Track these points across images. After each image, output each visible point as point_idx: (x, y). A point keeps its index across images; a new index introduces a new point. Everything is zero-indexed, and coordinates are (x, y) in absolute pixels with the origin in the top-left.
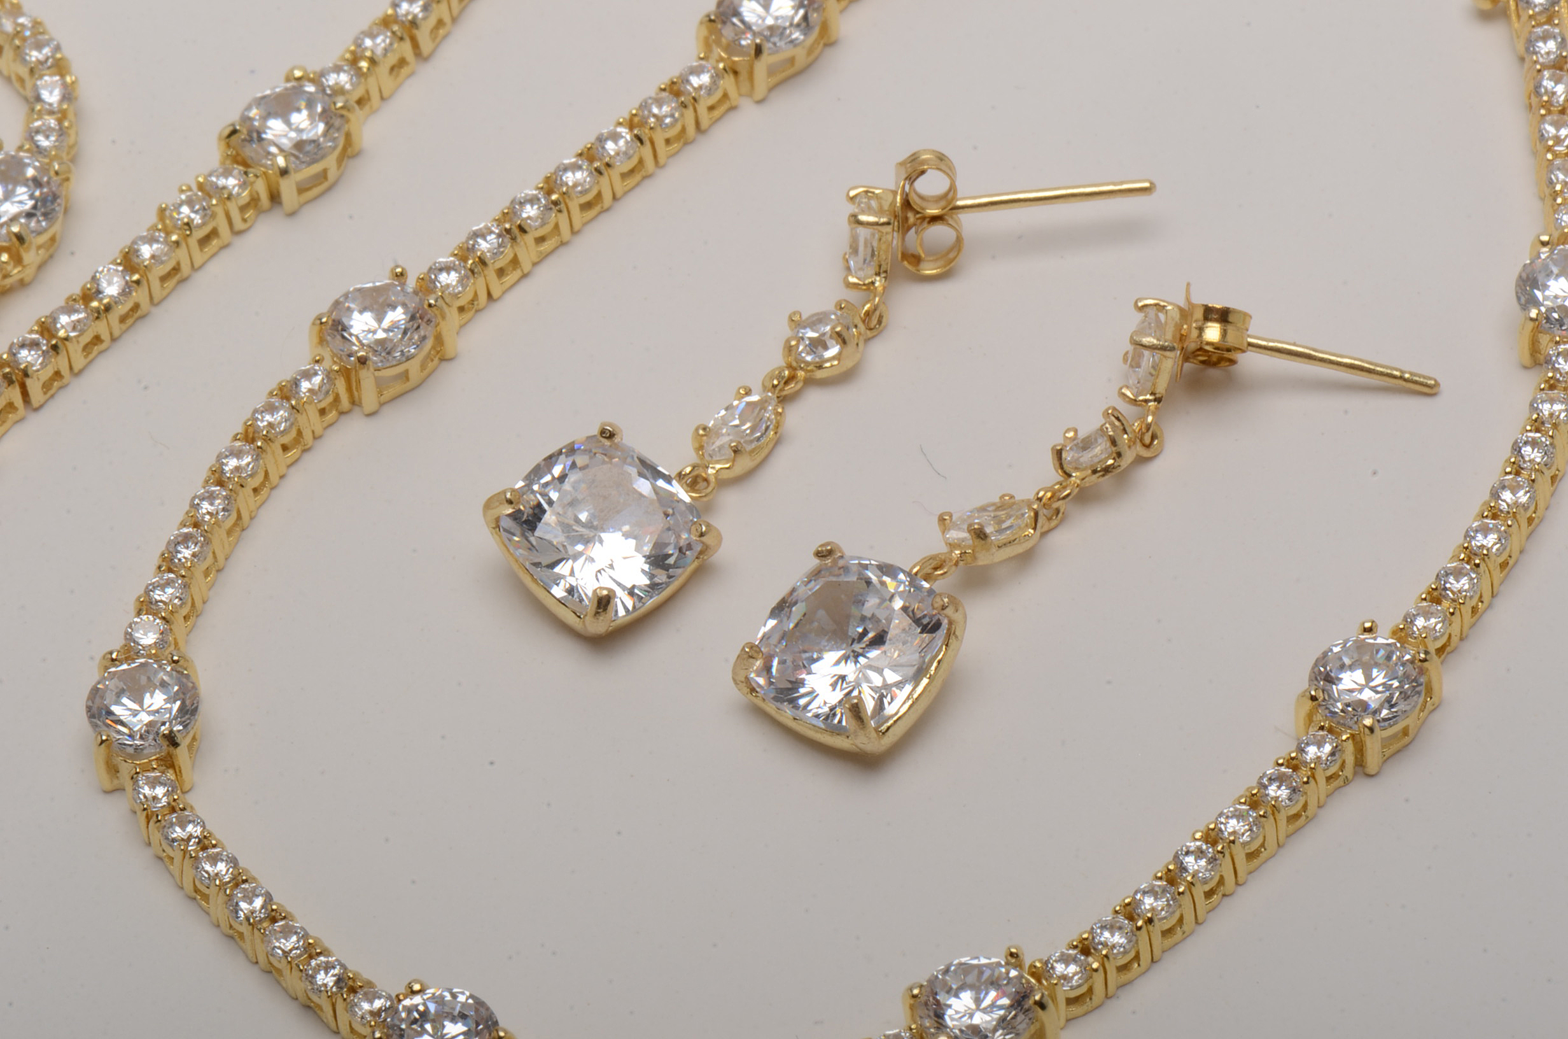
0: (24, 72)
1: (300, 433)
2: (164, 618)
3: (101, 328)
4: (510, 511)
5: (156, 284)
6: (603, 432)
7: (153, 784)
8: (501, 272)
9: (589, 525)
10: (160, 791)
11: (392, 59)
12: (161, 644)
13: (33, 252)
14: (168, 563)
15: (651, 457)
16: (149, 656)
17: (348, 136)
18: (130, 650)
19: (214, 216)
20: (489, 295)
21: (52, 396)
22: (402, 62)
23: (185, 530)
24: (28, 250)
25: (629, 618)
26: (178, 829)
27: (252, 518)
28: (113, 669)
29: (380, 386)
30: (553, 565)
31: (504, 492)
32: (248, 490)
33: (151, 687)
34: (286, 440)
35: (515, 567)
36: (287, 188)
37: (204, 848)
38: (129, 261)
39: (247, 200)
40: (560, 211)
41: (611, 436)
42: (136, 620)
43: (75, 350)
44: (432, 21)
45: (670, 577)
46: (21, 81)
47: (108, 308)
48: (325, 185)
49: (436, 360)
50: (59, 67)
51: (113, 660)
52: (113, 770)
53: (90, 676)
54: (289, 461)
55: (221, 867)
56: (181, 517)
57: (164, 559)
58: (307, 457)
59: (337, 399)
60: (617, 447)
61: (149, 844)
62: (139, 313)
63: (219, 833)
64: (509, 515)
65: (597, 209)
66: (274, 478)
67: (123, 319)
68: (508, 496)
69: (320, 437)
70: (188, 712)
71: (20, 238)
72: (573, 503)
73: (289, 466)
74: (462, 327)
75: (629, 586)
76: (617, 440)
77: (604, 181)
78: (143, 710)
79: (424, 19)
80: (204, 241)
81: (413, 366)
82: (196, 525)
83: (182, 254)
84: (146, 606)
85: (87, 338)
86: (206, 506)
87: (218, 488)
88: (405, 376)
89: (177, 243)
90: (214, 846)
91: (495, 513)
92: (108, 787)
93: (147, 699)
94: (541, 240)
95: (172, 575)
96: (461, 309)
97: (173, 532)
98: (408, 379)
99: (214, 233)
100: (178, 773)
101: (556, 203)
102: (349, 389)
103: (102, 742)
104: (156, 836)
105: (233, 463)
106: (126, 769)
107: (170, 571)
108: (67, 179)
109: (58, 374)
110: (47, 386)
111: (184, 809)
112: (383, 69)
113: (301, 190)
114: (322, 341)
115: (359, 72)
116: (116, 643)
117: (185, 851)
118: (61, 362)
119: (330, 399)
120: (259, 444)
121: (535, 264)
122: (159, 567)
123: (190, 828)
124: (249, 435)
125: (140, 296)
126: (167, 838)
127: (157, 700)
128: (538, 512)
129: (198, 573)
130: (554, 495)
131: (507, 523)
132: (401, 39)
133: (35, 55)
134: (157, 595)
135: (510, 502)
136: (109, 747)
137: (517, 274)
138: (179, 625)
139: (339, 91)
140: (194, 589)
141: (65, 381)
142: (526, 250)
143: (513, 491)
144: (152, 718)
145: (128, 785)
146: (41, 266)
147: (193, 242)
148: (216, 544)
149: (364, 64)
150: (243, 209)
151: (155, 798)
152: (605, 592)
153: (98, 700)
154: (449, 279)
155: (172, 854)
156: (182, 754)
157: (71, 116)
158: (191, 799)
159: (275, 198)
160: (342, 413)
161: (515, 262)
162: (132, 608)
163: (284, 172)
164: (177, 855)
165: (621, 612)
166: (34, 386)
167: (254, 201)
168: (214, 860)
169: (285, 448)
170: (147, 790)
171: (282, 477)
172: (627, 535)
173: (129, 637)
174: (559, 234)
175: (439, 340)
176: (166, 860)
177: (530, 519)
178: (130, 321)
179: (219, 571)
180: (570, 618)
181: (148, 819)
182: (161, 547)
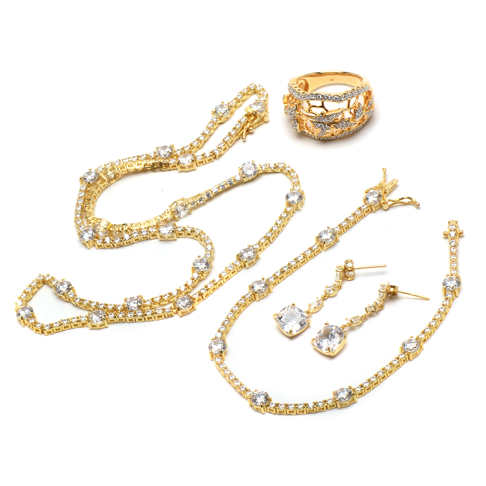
0: (205, 244)
1: (246, 304)
2: (222, 333)
3: (215, 287)
5: (224, 280)
6: (293, 304)
8: (280, 278)
9: (290, 319)
10: (219, 360)
11: (265, 243)
12: (221, 337)
13: (205, 274)
14: (223, 324)
15: (301, 309)
16: (219, 339)
17: (257, 256)
18: (216, 338)
19: (234, 269)
20: (278, 282)
21: (207, 298)
22: (267, 244)
23: (226, 319)
24: (204, 274)
25: (296, 334)
26: (222, 366)
27: (238, 318)
28: (213, 341)
29: (259, 296)
30: (284, 326)
32: (237, 313)
33: (219, 344)
34: (243, 305)
35: (278, 326)
36: (247, 264)
37: (226, 369)
38: (220, 276)
39: (240, 266)
40: (290, 269)
41: (294, 305)
42: (217, 333)
43: (211, 290)
44: (272, 237)
45: (302, 328)
46: (205, 246)
47: (216, 283)
48: (253, 264)
49: (269, 293)
50: (211, 244)
51: (213, 339)
52: (212, 357)
53: (209, 342)
56: (226, 317)
58: (247, 308)
59: (252, 298)
60: (295, 307)
61: (217, 368)
62: (222, 284)
63: (228, 367)
64: (277, 317)
65: (297, 268)
66: (241, 311)
67: (219, 285)
69: (249, 305)
70: (225, 348)
71: (203, 272)
73: (244, 309)
74: (274, 287)
75: (295, 329)
77: (298, 264)
78: (217, 347)
79: (271, 236)
80: (233, 273)
81: (265, 293)
82: (228, 318)
83: (229, 275)
84: (219, 331)
85: (213, 288)
86: (230, 315)
87: (232, 313)
88: (263, 295)
89: (228, 273)
91: (275, 317)
92: (212, 359)
94: (287, 273)
96: (274, 284)
97: (224, 319)
98: (264, 296)
99: (234, 271)
100: (223, 357)
101: (290, 267)
102: (254, 297)
105: (234, 309)
106: (214, 356)
107: (223, 325)
108: (211, 262)
109: (208, 294)
110: (206, 296)
111: (223, 363)
112: (264, 245)
113: (249, 264)
114: (250, 289)
115: (259, 245)
116: (214, 337)
117: (223, 369)
118: (208, 292)
119: (251, 298)
120: (239, 306)
121: (286, 277)
123: (224, 366)
124: (237, 304)
125: (222, 281)
126: (220, 367)
127: (220, 346)
129: (228, 326)
131: (277, 319)
132: (267, 240)
133: (207, 242)
134: (221, 329)
135: (277, 315)
136: (211, 353)
137: (283, 279)
138: (224, 334)
139: (256, 248)
140: (227, 328)
141: (209, 295)
142: (285, 275)
143: (278, 313)
144: (219, 349)
145: (214, 359)
146: (207, 276)
147: (231, 273)
148: (231, 321)
149: (260, 244)
150: (239, 268)
152: (291, 330)
153: (210, 346)
154: (272, 280)
156: (223, 354)
157: (212, 252)
158: (224, 361)
159: (245, 266)
160: (253, 301)
161: (283, 277)
163: (246, 262)
165: (294, 333)
166: (204, 296)
167: (241, 266)
168: (227, 371)
169: (243, 306)
170: (217, 360)
171: (243, 311)
172: (296, 320)
173: (216, 336)
174: (290, 272)
175: (269, 289)
176: (220, 371)
177: (280, 318)
178: (220, 286)
179: (232, 326)
180: (286, 334)
181: (217, 364)
182: (222, 322)
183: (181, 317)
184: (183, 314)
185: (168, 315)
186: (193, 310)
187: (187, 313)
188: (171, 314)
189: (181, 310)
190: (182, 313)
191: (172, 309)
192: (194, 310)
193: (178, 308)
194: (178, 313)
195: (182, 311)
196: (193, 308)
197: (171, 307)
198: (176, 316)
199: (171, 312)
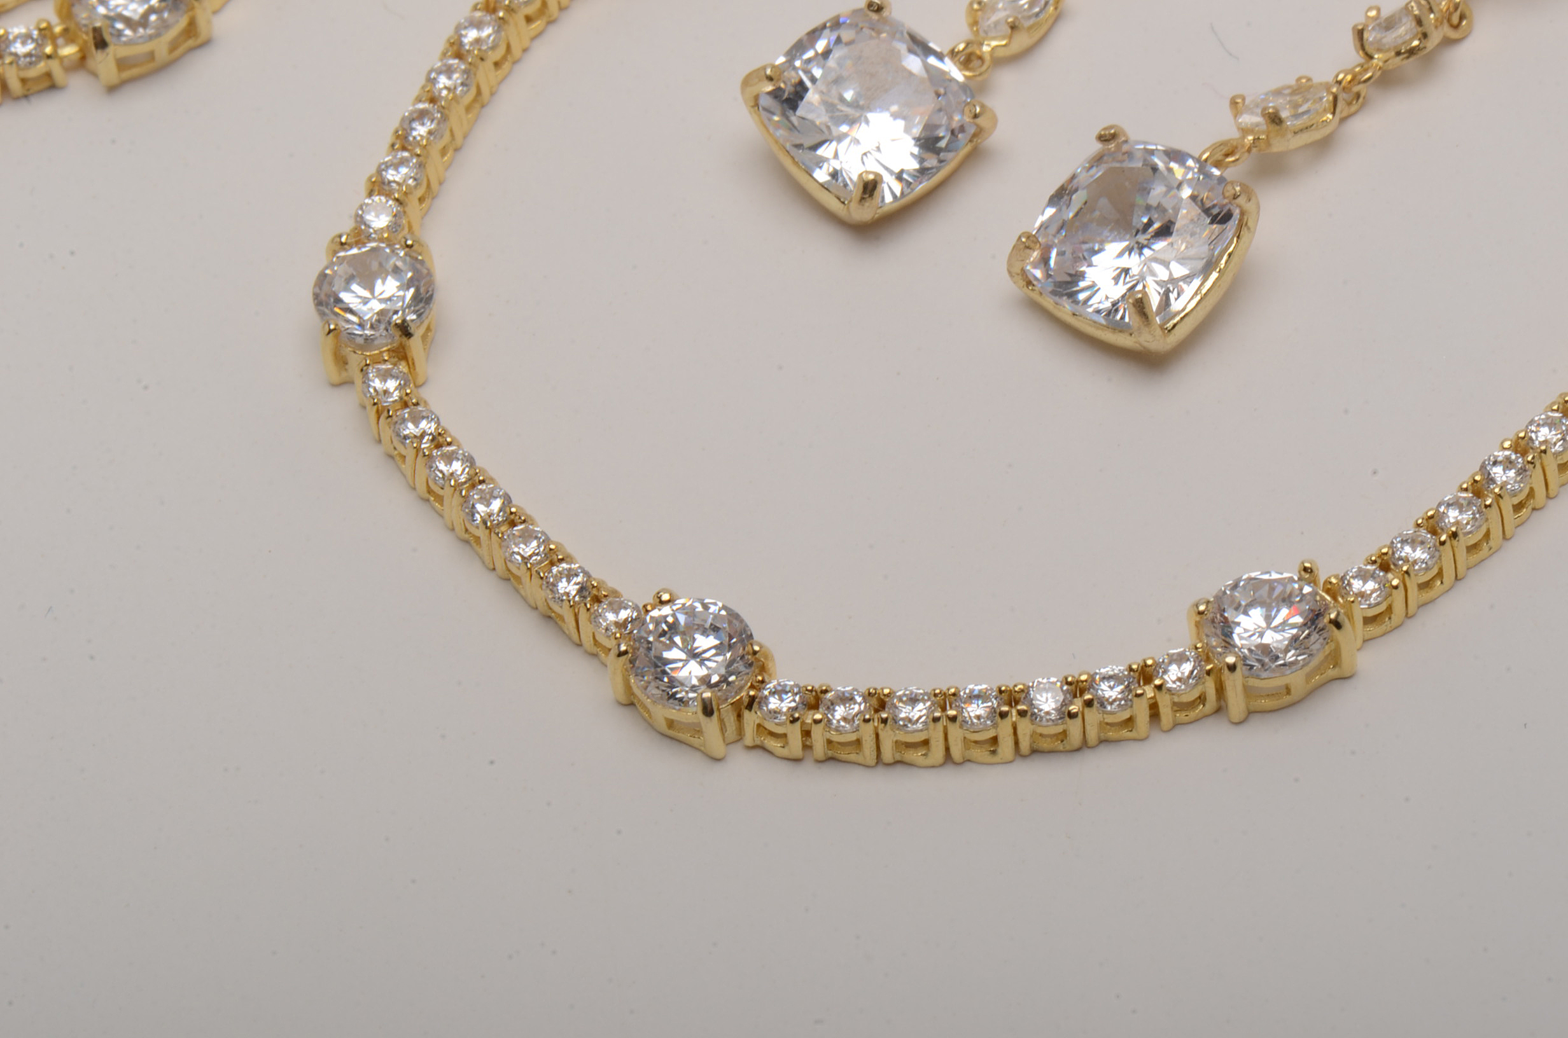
1: (544, 3)
2: (397, 200)
4: (770, 88)
6: (870, 5)
7: (385, 376)
9: (854, 105)
10: (391, 385)
12: (394, 227)
14: (402, 140)
15: (923, 32)
16: (381, 240)
18: (360, 234)
23: (421, 106)
25: (897, 205)
26: (410, 425)
27: (494, 94)
28: (342, 254)
30: (815, 147)
31: (764, 68)
32: (489, 64)
33: (383, 273)
34: (529, 10)
35: (775, 148)
37: (439, 446)
41: (879, 9)
42: (368, 201)
45: (941, 161)
51: (342, 244)
52: (341, 361)
53: (318, 261)
54: (533, 34)
55: (457, 466)
56: (416, 91)
57: (398, 137)
58: (553, 31)
60: (885, 21)
61: (380, 441)
63: (455, 429)
64: (769, 93)
66: (516, 51)
68: (768, 72)
69: (566, 8)
70: (423, 300)
72: (838, 81)
73: (533, 39)
75: (897, 170)
76: (885, 13)
78: (374, 297)
82: (433, 100)
84: (378, 186)
86: (443, 81)
87: (456, 61)
90: (449, 444)
91: (753, 90)
92: (336, 379)
93: (379, 286)
95: (406, 154)
97: (407, 109)
100: (411, 365)
103: (330, 331)
104: (387, 433)
105: (472, 35)
106: (355, 361)
107: (404, 149)
111: (417, 404)
116: (346, 226)
117: (418, 450)
120: (501, 14)
122: (393, 145)
123: (424, 424)
124: (491, 5)
126: (398, 435)
127: (389, 287)
128: (800, 91)
129: (435, 152)
130: (817, 72)
131: (766, 101)
134: (391, 175)
135: (770, 79)
136: (337, 337)
138: (413, 207)
140: (431, 170)
143: (773, 67)
144: (383, 306)
145: (358, 378)
148: (454, 121)
151: (386, 392)
152: (871, 177)
153: (326, 287)
155: (404, 452)
156: (415, 345)
158: (426, 393)
162: (363, 190)
164: (410, 454)
165: (888, 198)
168: (449, 459)
169: (529, 19)
170: (377, 384)
171: (525, 50)
172: (895, 116)
173: (360, 220)
176: (398, 458)
177: (792, 98)
179: (456, 150)
180: (833, 204)
181: (379, 414)
182: (395, 123)
183: (112, 89)
184: (126, 74)
185: (24, 81)
186: (191, 43)
187: (151, 66)
188: (48, 75)
189: (111, 49)
190: (122, 64)
191: (54, 39)
192: (199, 41)
193: (97, 31)
194: (91, 63)
195: (123, 52)
196: (191, 30)
197: (44, 25)
198: (78, 83)
199: (49, 57)
